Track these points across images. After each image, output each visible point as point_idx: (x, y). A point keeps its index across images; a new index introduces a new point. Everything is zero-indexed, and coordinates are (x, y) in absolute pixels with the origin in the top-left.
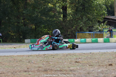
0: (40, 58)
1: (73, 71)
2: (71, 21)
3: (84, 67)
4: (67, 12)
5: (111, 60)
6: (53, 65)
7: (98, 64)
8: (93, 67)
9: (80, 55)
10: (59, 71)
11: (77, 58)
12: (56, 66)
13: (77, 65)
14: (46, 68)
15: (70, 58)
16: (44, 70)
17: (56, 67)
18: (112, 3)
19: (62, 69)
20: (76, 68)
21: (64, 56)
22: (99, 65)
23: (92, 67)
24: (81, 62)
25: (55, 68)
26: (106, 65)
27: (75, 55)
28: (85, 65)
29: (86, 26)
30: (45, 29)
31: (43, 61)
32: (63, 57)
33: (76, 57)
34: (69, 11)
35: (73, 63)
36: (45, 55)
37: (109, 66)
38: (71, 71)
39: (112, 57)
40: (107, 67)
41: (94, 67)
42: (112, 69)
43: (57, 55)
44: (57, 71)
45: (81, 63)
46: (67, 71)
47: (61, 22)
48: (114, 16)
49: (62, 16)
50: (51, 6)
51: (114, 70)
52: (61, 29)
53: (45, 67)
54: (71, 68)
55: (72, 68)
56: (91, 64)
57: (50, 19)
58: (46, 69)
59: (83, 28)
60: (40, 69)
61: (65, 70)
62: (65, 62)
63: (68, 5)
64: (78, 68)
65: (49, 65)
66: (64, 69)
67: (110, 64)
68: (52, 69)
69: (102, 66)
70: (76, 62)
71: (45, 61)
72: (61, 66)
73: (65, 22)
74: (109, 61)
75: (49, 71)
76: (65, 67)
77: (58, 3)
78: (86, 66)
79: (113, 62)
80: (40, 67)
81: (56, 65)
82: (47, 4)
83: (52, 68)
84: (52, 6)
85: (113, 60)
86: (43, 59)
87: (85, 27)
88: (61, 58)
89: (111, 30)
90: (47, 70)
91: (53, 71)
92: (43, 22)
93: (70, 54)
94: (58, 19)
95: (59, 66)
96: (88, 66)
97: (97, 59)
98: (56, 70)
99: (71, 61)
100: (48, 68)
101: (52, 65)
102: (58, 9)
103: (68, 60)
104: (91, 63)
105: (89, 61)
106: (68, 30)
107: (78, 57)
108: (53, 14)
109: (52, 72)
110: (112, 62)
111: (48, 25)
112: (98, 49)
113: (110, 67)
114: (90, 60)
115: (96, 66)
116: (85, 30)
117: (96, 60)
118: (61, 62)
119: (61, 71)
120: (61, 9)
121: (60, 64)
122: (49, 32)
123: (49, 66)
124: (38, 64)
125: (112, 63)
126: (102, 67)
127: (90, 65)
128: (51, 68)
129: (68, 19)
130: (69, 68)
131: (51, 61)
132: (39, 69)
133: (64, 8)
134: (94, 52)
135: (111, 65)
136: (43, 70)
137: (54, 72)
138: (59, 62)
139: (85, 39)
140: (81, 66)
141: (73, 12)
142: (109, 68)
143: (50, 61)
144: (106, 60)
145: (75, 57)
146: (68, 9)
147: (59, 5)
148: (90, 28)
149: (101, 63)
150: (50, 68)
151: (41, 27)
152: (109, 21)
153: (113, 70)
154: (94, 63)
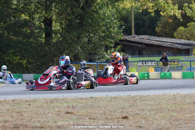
0: (6, 106)
1: (62, 127)
2: (59, 44)
3: (82, 121)
4: (53, 28)
5: (125, 110)
6: (29, 118)
7: (104, 116)
8: (96, 121)
9: (75, 100)
10: (38, 127)
11: (69, 107)
12: (34, 120)
13: (69, 118)
14: (16, 123)
15: (58, 107)
16: (14, 126)
17: (34, 122)
18: (128, 14)
19: (43, 125)
20: (66, 123)
21: (47, 102)
22: (106, 119)
23: (94, 122)
24: (75, 113)
25: (31, 124)
26: (117, 118)
27: (65, 102)
28: (82, 119)
29: (84, 53)
30: (16, 56)
31: (12, 111)
32: (46, 105)
33: (68, 105)
34: (56, 26)
35: (63, 114)
36: (16, 102)
37: (122, 120)
38: (59, 127)
39: (127, 105)
40: (120, 122)
41: (98, 122)
42: (128, 124)
43: (35, 101)
44: (35, 128)
45: (75, 115)
46: (52, 128)
47: (43, 45)
48: (132, 36)
49: (44, 36)
50: (25, 18)
51: (132, 126)
52: (43, 57)
53: (15, 121)
54: (58, 123)
55: (60, 123)
56: (92, 116)
57: (24, 39)
58: (17, 125)
59: (80, 55)
60: (7, 124)
61: (49, 127)
62: (49, 113)
63: (54, 17)
64: (71, 123)
65: (22, 117)
66: (47, 124)
67: (124, 116)
68: (26, 125)
69: (112, 119)
70: (68, 113)
71: (14, 111)
72: (43, 120)
73: (49, 45)
74: (123, 110)
75: (21, 127)
76: (49, 122)
77: (38, 13)
78: (84, 120)
79: (130, 112)
80: (6, 122)
81: (34, 118)
82: (19, 14)
83: (28, 123)
84: (28, 18)
85: (130, 109)
86: (11, 107)
87: (82, 53)
88: (42, 107)
89: (127, 59)
90: (19, 126)
91: (29, 128)
93: (57, 100)
94: (38, 40)
95: (39, 119)
96: (88, 120)
97: (103, 108)
98: (33, 126)
99: (58, 111)
100: (20, 122)
101: (26, 119)
102: (37, 23)
103: (54, 109)
104: (92, 114)
105: (89, 111)
106: (54, 59)
107: (71, 105)
108: (29, 32)
109: (27, 129)
110: (127, 113)
111: (19, 50)
112: (105, 91)
113: (125, 120)
114: (92, 109)
115: (100, 119)
116: (82, 59)
117: (101, 110)
118: (42, 112)
119: (43, 128)
120: (43, 24)
121: (41, 115)
122: (21, 62)
123: (23, 119)
124: (3, 116)
125: (127, 115)
126: (110, 121)
127: (90, 119)
128: (26, 122)
129: (54, 41)
130: (55, 122)
131: (26, 112)
132: (4, 125)
133: (48, 22)
134: (97, 96)
135: (126, 118)
136: (12, 126)
137: (31, 129)
138: (39, 113)
140: (75, 120)
141: (62, 28)
142: (123, 123)
143: (23, 111)
144: (118, 110)
145: (65, 104)
146: (53, 23)
147: (40, 17)
148: (91, 55)
149: (110, 115)
150: (24, 123)
151: (9, 54)
152: (123, 43)
153: (130, 126)
154: (98, 115)
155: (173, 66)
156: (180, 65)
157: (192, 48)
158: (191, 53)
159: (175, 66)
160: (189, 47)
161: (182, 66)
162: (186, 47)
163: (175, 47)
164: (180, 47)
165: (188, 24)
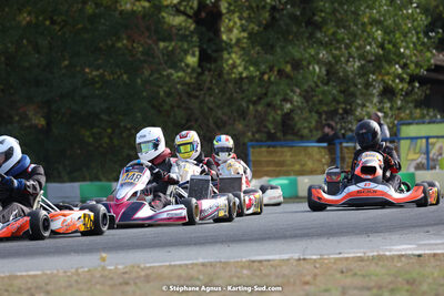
29: (310, 111)
34: (233, 30)
59: (297, 118)
87: (306, 114)
92: (85, 92)
116: (306, 132)
120: (191, 22)
133: (208, 20)
139: (292, 177)
141: (252, 36)
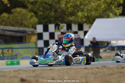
155: (7, 55)
156: (14, 54)
157: (25, 36)
158: (24, 41)
159: (9, 55)
160: (22, 35)
161: (16, 55)
162: (19, 34)
163: (9, 34)
164: (13, 34)
165: (13, 10)
